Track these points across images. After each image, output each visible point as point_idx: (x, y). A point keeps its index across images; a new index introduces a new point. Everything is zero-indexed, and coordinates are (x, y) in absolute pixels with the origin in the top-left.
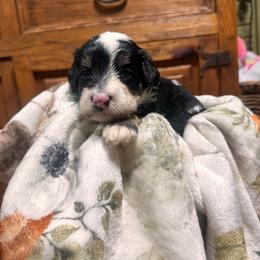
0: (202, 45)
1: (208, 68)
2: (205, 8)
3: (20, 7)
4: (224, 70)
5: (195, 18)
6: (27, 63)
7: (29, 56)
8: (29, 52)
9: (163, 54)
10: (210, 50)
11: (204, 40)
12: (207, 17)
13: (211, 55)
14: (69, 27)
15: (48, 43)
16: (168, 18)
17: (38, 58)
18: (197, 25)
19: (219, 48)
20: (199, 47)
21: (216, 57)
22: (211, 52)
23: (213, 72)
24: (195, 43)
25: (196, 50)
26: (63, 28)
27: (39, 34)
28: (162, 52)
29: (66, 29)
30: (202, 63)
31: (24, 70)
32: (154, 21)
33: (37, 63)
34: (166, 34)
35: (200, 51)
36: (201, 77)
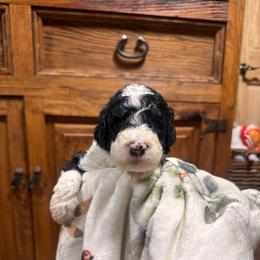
1: (208, 131)
3: (38, 46)
4: (220, 135)
6: (40, 106)
7: (42, 97)
8: (43, 93)
10: (212, 116)
13: (213, 121)
14: (87, 75)
15: (64, 87)
16: (181, 82)
17: (52, 102)
18: (205, 93)
19: (219, 115)
20: (204, 113)
24: (200, 108)
25: (201, 115)
26: (81, 75)
27: (54, 77)
29: (83, 77)
30: (204, 126)
31: (35, 111)
32: (169, 82)
33: (51, 106)
34: (177, 96)
35: (203, 116)
36: (202, 139)
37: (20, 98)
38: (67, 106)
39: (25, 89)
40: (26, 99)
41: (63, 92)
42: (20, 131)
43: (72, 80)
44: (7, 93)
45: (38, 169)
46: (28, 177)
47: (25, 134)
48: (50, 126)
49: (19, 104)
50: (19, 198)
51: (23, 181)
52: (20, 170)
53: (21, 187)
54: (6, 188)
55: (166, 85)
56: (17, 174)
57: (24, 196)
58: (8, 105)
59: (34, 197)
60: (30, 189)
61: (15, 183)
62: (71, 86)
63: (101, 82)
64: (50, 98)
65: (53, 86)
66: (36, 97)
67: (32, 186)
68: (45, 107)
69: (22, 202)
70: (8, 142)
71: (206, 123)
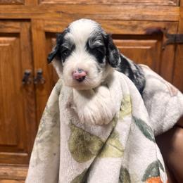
0: (167, 27)
1: (169, 44)
2: (172, 2)
4: (179, 47)
5: (164, 8)
6: (42, 26)
7: (43, 20)
8: (44, 17)
9: (139, 30)
10: (172, 31)
11: (169, 24)
12: (172, 9)
13: (172, 35)
14: (75, 3)
15: (59, 12)
17: (50, 23)
18: (165, 13)
19: (178, 31)
20: (165, 29)
21: (175, 37)
22: (172, 33)
23: (171, 47)
24: (162, 25)
25: (162, 30)
26: (71, 3)
27: (52, 5)
28: (138, 29)
29: (73, 4)
30: (165, 40)
31: (38, 29)
32: (136, 6)
33: (49, 26)
34: (143, 16)
35: (164, 32)
36: (163, 50)
37: (29, 20)
38: (61, 25)
39: (32, 14)
40: (32, 21)
41: (58, 16)
42: (28, 44)
43: (64, 6)
44: (20, 17)
45: (40, 71)
46: (33, 76)
47: (32, 45)
48: (49, 40)
49: (28, 24)
50: (27, 91)
51: (30, 79)
52: (28, 71)
53: (28, 83)
54: (19, 84)
55: (134, 8)
56: (26, 74)
57: (30, 89)
58: (21, 25)
59: (38, 90)
60: (34, 85)
61: (24, 80)
62: (63, 11)
63: (85, 7)
64: (49, 20)
65: (51, 11)
66: (39, 19)
67: (36, 83)
68: (45, 26)
69: (29, 94)
70: (20, 51)
71: (167, 37)
